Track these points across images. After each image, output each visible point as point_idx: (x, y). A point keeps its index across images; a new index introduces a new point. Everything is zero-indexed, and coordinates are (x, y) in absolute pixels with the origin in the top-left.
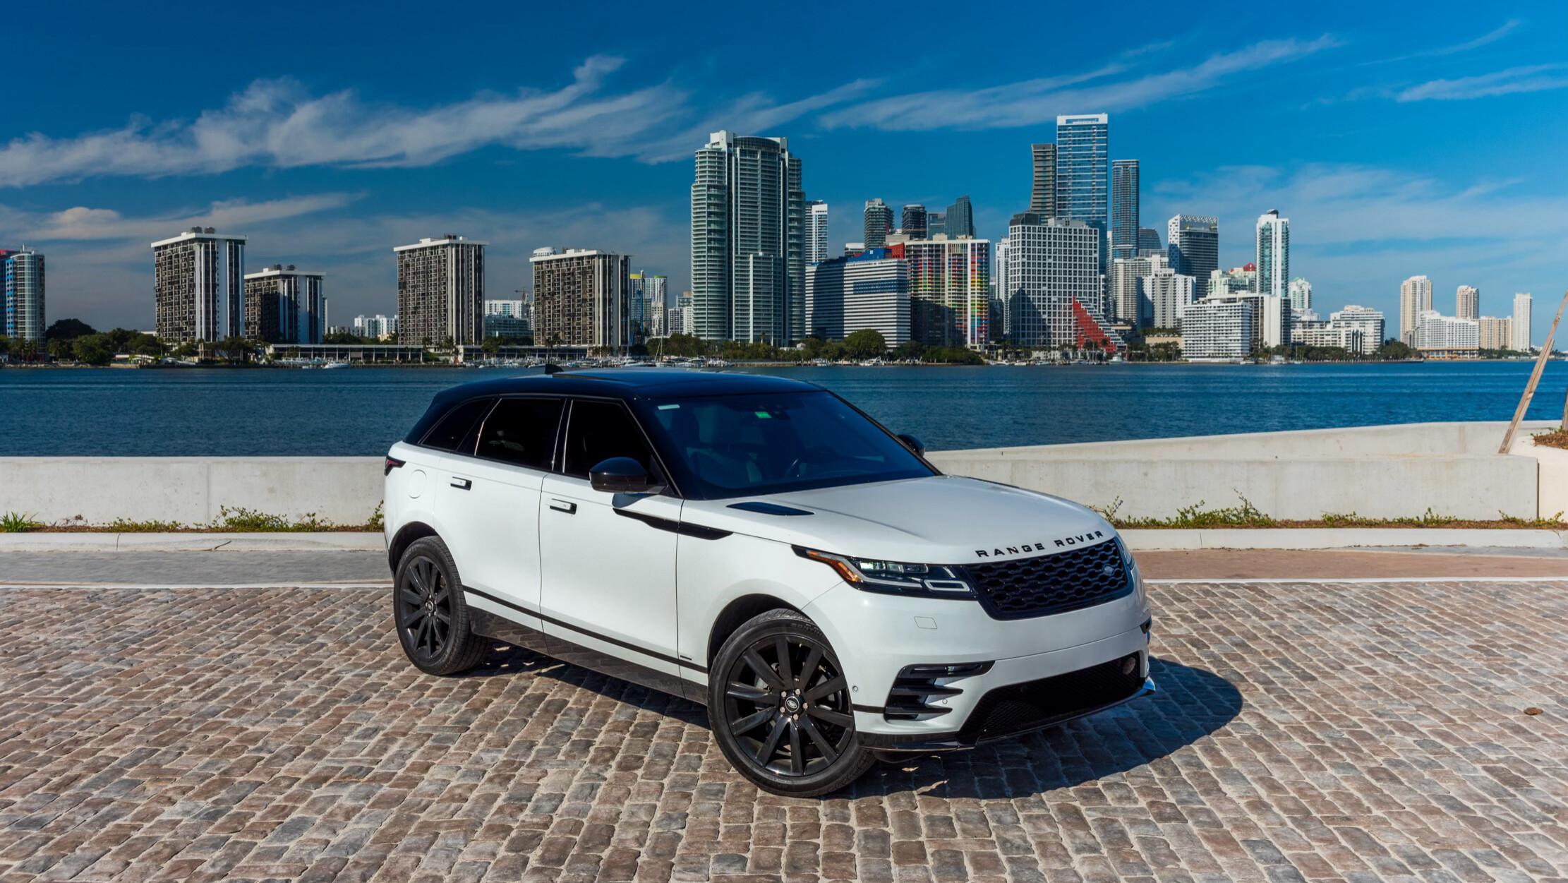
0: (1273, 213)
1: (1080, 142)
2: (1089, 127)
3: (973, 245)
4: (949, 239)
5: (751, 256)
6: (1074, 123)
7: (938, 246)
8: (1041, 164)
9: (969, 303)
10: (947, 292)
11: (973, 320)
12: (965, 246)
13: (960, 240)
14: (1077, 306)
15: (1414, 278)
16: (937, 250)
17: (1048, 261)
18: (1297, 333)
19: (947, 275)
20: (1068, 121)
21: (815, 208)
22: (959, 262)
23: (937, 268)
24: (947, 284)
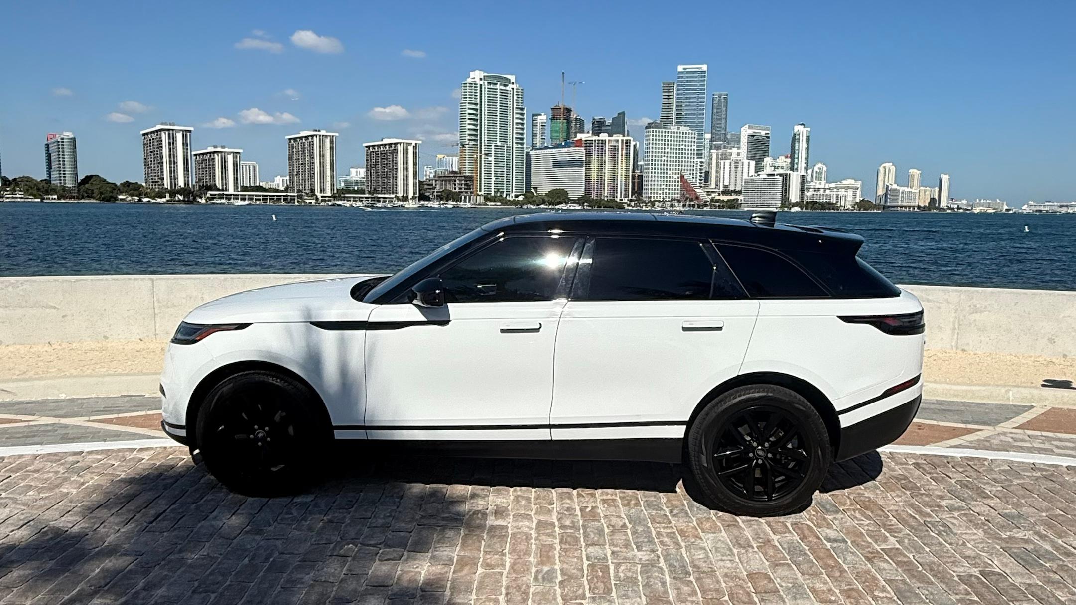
0: (802, 125)
1: (691, 81)
2: (696, 72)
3: (622, 140)
4: (609, 136)
5: (493, 145)
6: (688, 70)
7: (602, 141)
8: (666, 94)
9: (619, 174)
10: (607, 167)
11: (621, 184)
12: (618, 141)
13: (615, 137)
14: (682, 177)
15: (884, 165)
16: (603, 142)
17: (666, 150)
18: (808, 194)
19: (607, 158)
20: (684, 69)
21: (539, 118)
22: (615, 149)
23: (602, 152)
24: (607, 163)
